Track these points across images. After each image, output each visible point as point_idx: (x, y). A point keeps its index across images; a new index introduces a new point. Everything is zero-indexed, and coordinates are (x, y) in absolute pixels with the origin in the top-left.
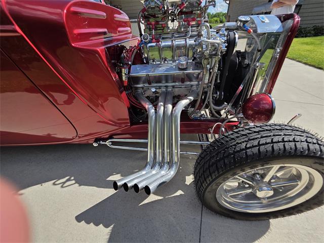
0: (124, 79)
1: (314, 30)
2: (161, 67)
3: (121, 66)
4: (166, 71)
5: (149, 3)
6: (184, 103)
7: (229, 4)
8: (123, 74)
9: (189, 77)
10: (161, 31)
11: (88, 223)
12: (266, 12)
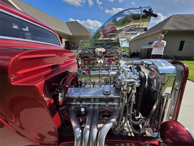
0: (60, 100)
1: (175, 57)
2: (90, 91)
3: (58, 91)
4: (94, 94)
5: (85, 51)
7: (129, 44)
8: (60, 97)
9: (112, 100)
10: (92, 65)
12: (148, 49)
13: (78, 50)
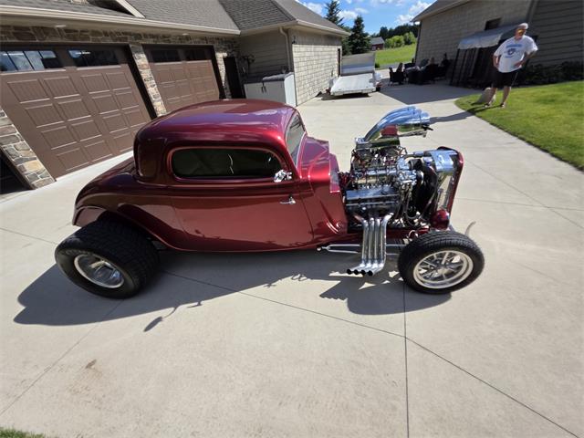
6: (388, 218)
9: (389, 199)
11: (329, 298)
12: (481, 49)
13: (265, 84)
